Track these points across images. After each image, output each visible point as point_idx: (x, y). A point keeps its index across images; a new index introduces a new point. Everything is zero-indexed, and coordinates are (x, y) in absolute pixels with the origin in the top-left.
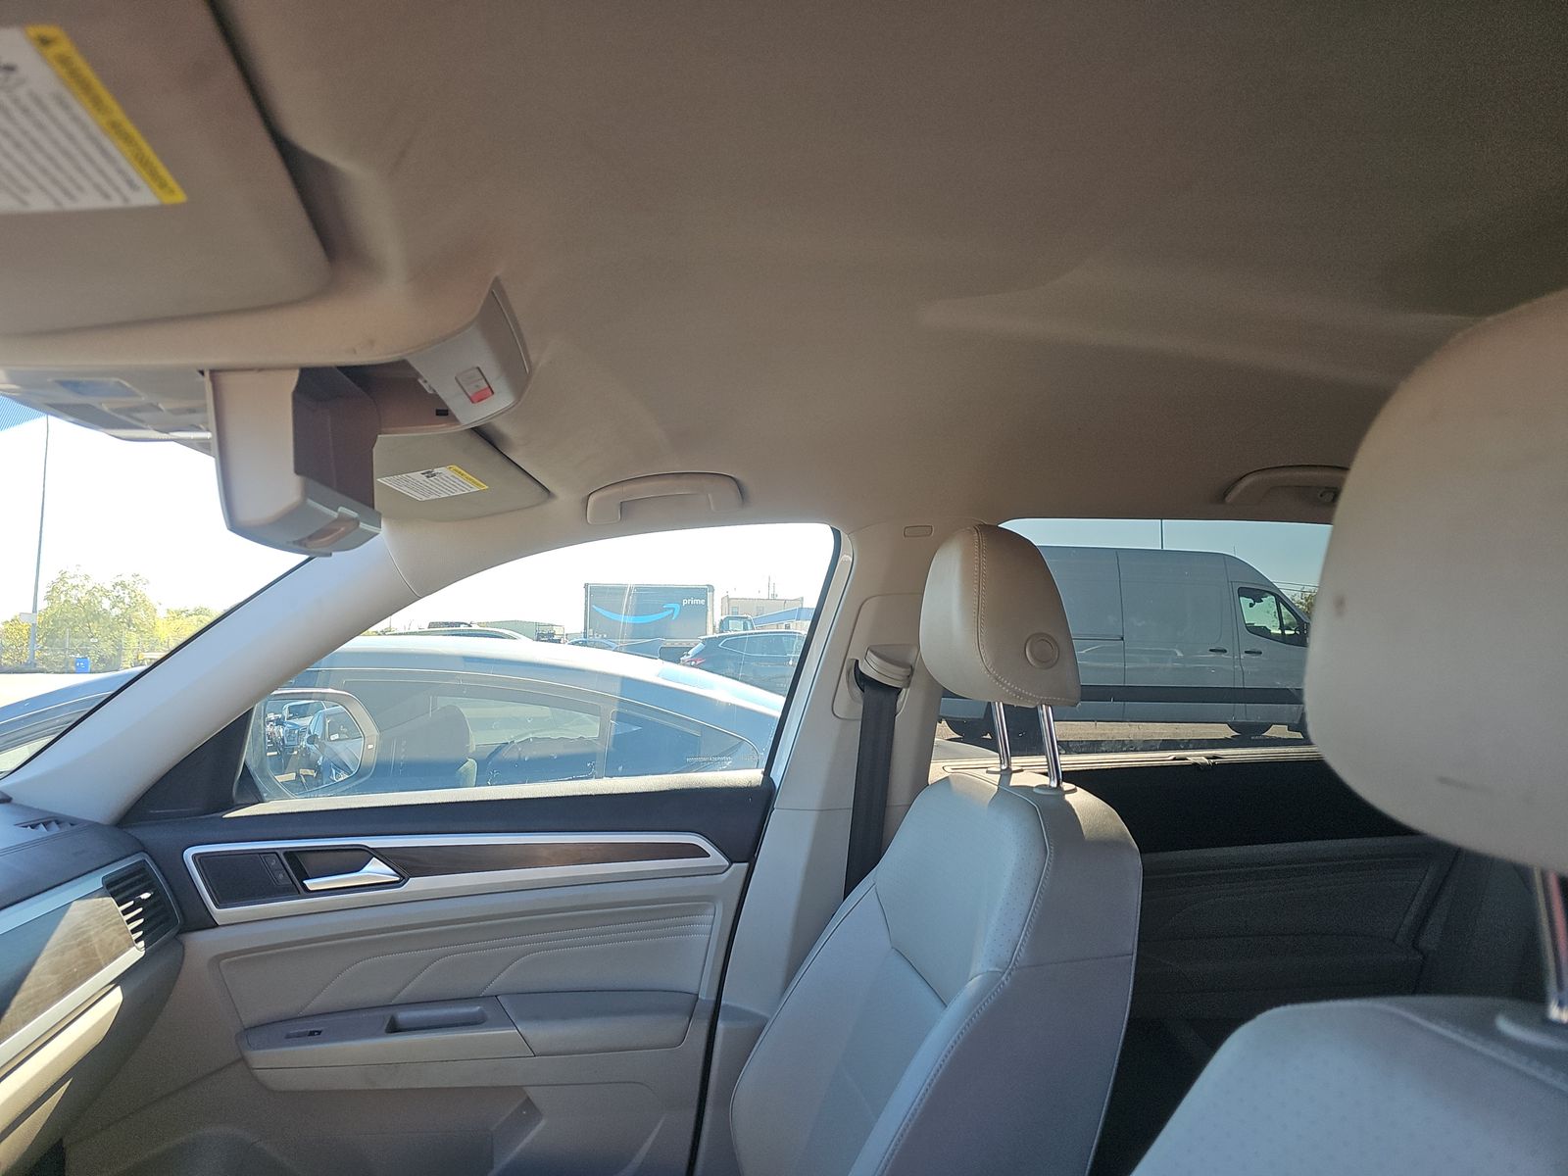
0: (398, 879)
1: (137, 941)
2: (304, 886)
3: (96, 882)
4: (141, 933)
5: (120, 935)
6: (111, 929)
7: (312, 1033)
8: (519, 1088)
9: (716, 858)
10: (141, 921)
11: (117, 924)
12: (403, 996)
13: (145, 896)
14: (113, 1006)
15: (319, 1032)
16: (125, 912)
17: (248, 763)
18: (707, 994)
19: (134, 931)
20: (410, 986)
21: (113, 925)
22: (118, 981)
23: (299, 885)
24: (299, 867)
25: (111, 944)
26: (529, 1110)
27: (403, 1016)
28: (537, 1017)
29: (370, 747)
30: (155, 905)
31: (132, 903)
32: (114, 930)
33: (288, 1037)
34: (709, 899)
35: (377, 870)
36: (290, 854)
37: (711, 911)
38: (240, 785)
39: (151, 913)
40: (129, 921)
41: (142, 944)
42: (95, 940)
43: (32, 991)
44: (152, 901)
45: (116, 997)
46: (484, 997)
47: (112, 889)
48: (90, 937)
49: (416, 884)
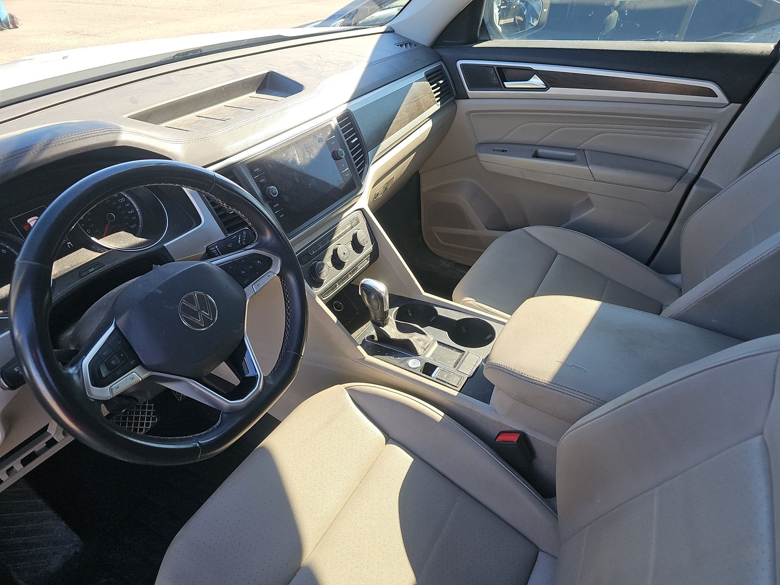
0: (545, 87)
1: (438, 101)
2: (504, 85)
3: (422, 74)
4: (439, 98)
5: (431, 98)
6: (428, 95)
7: (503, 151)
8: (585, 193)
9: (722, 98)
10: (439, 93)
11: (430, 93)
12: (542, 142)
13: (441, 82)
14: (429, 127)
15: (506, 151)
16: (433, 88)
17: (485, 19)
18: (693, 171)
19: (436, 97)
20: (545, 139)
21: (428, 94)
22: (431, 117)
23: (502, 84)
24: (503, 75)
25: (427, 102)
26: (589, 203)
27: (541, 151)
28: (600, 164)
29: (545, 10)
30: (445, 86)
31: (436, 84)
32: (428, 96)
33: (494, 150)
34: (711, 121)
35: (536, 82)
36: (500, 69)
37: (709, 128)
38: (481, 30)
39: (443, 90)
40: (435, 93)
41: (439, 103)
42: (422, 100)
43: (399, 118)
44: (445, 84)
45: (430, 124)
46: (578, 149)
47: (428, 78)
48: (419, 98)
49: (553, 91)
